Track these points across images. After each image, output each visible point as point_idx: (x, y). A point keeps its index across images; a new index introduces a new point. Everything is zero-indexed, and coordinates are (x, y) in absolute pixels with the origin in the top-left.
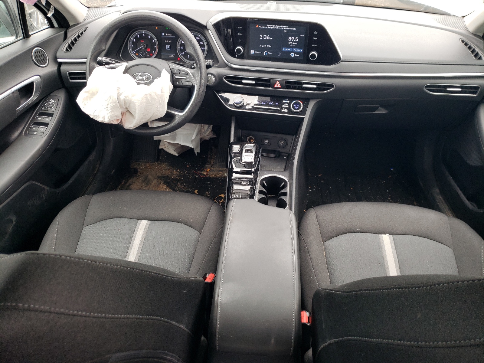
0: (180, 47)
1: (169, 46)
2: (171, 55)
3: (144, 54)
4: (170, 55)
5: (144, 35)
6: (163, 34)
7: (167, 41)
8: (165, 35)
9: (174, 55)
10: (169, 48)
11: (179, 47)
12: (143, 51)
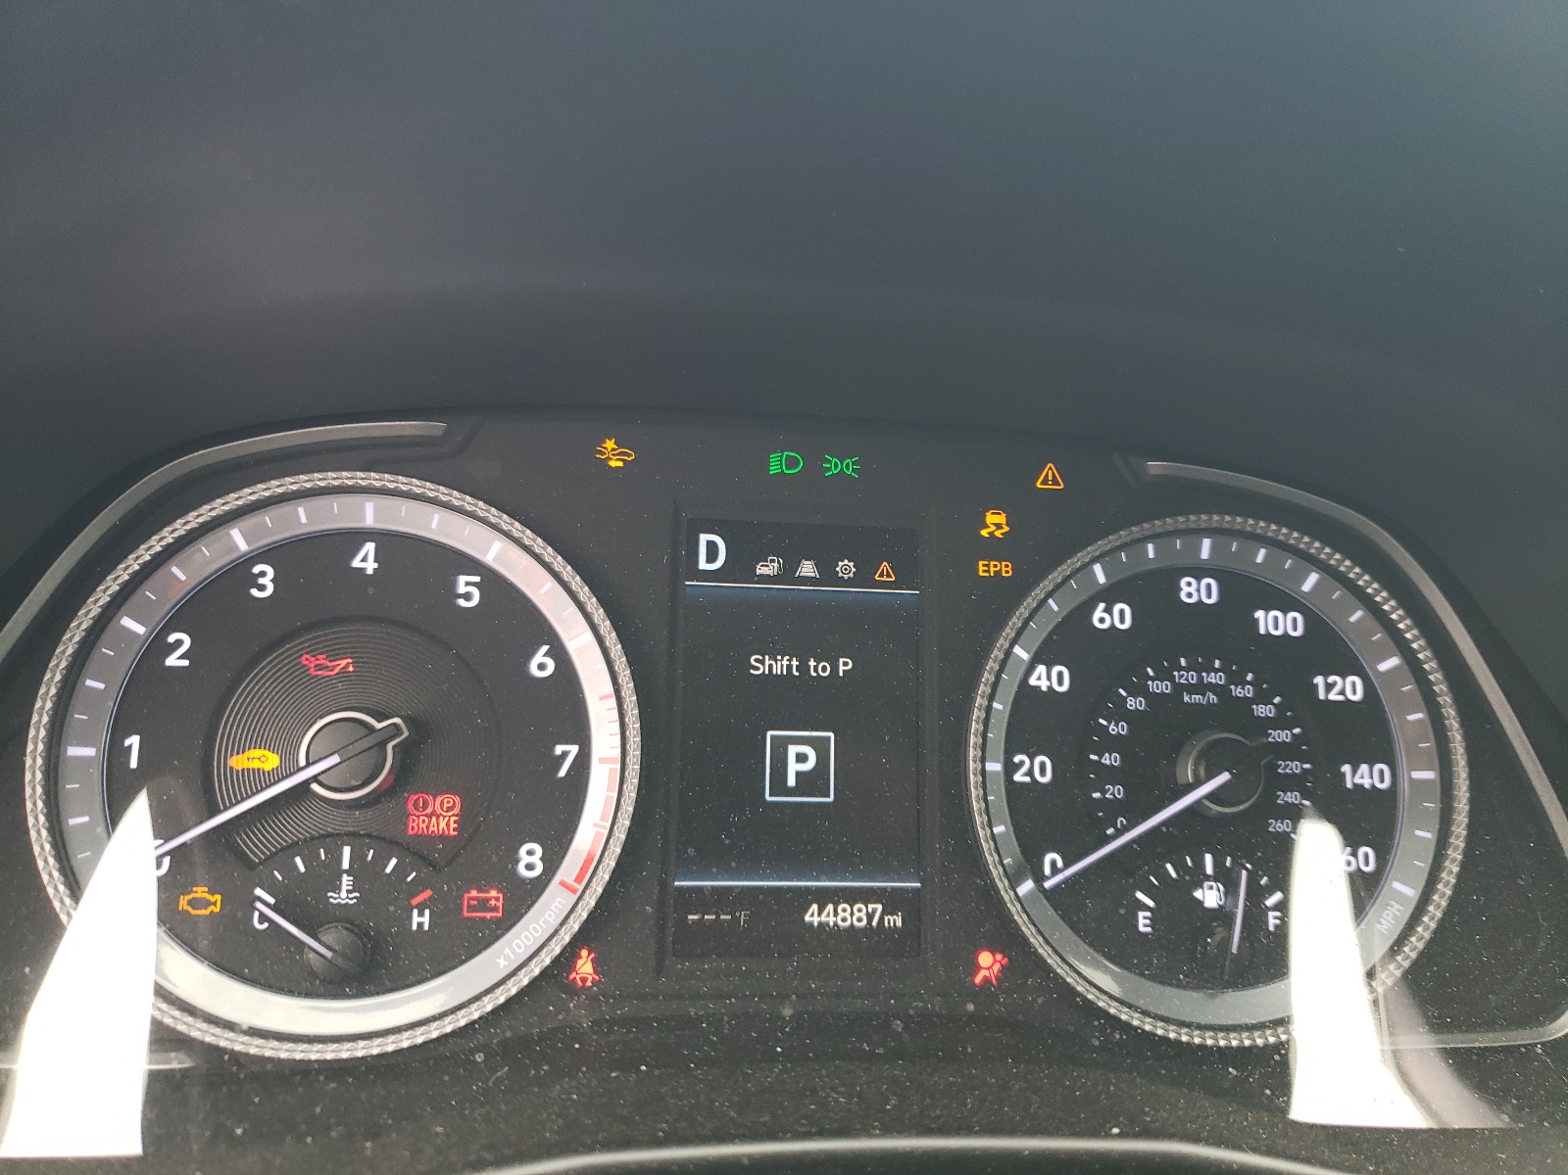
0: (1010, 768)
1: (820, 746)
2: (852, 897)
3: (344, 894)
4: (824, 897)
5: (366, 559)
6: (711, 551)
7: (780, 666)
8: (739, 566)
9: (892, 901)
10: (810, 782)
11: (994, 767)
12: (333, 840)
